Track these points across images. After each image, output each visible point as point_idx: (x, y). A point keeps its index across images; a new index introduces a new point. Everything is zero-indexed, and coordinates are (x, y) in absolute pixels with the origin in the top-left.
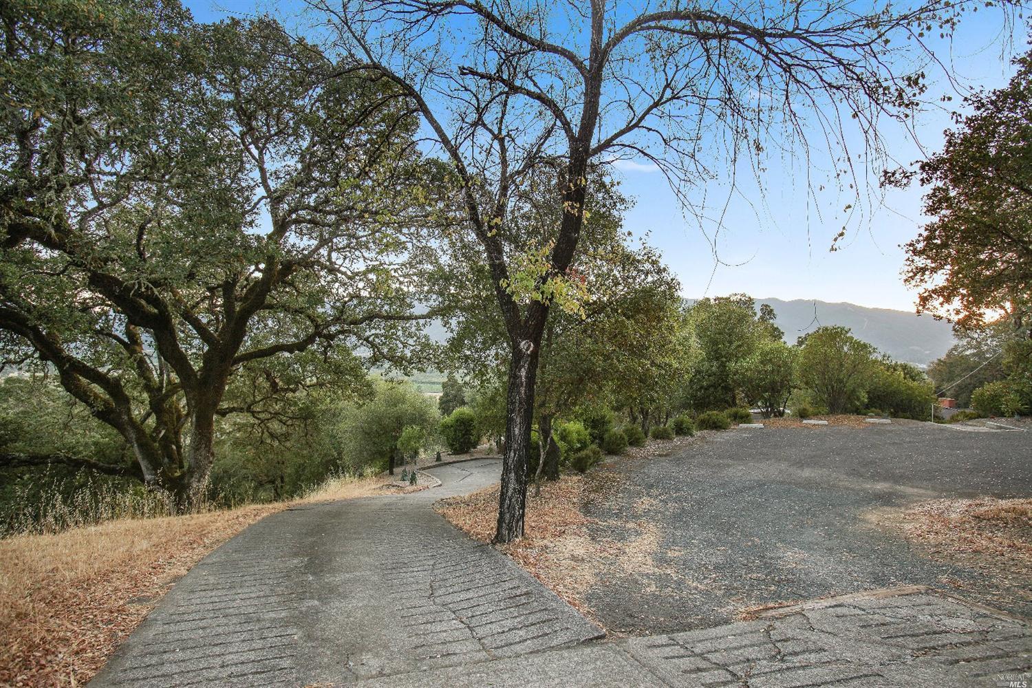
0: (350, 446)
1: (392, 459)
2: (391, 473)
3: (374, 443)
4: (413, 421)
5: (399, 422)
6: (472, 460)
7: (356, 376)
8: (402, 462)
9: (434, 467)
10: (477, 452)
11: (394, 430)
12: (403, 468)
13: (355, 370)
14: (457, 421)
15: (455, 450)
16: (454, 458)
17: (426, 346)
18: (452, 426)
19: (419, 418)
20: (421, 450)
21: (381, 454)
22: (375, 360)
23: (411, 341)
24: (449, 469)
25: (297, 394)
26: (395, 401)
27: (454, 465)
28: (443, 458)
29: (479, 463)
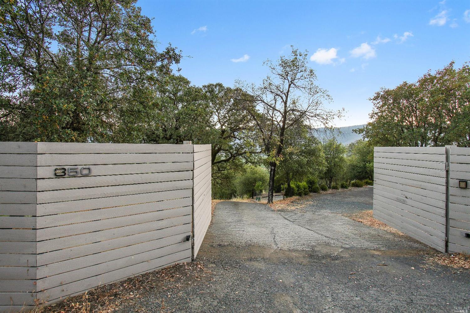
0: (239, 188)
1: (253, 193)
2: (253, 198)
3: (247, 187)
4: (260, 180)
5: (255, 180)
7: (241, 167)
11: (253, 183)
12: (256, 196)
13: (241, 165)
17: (261, 159)
19: (262, 179)
20: (264, 191)
21: (249, 191)
22: (246, 163)
23: (257, 158)
25: (225, 172)
26: (254, 173)
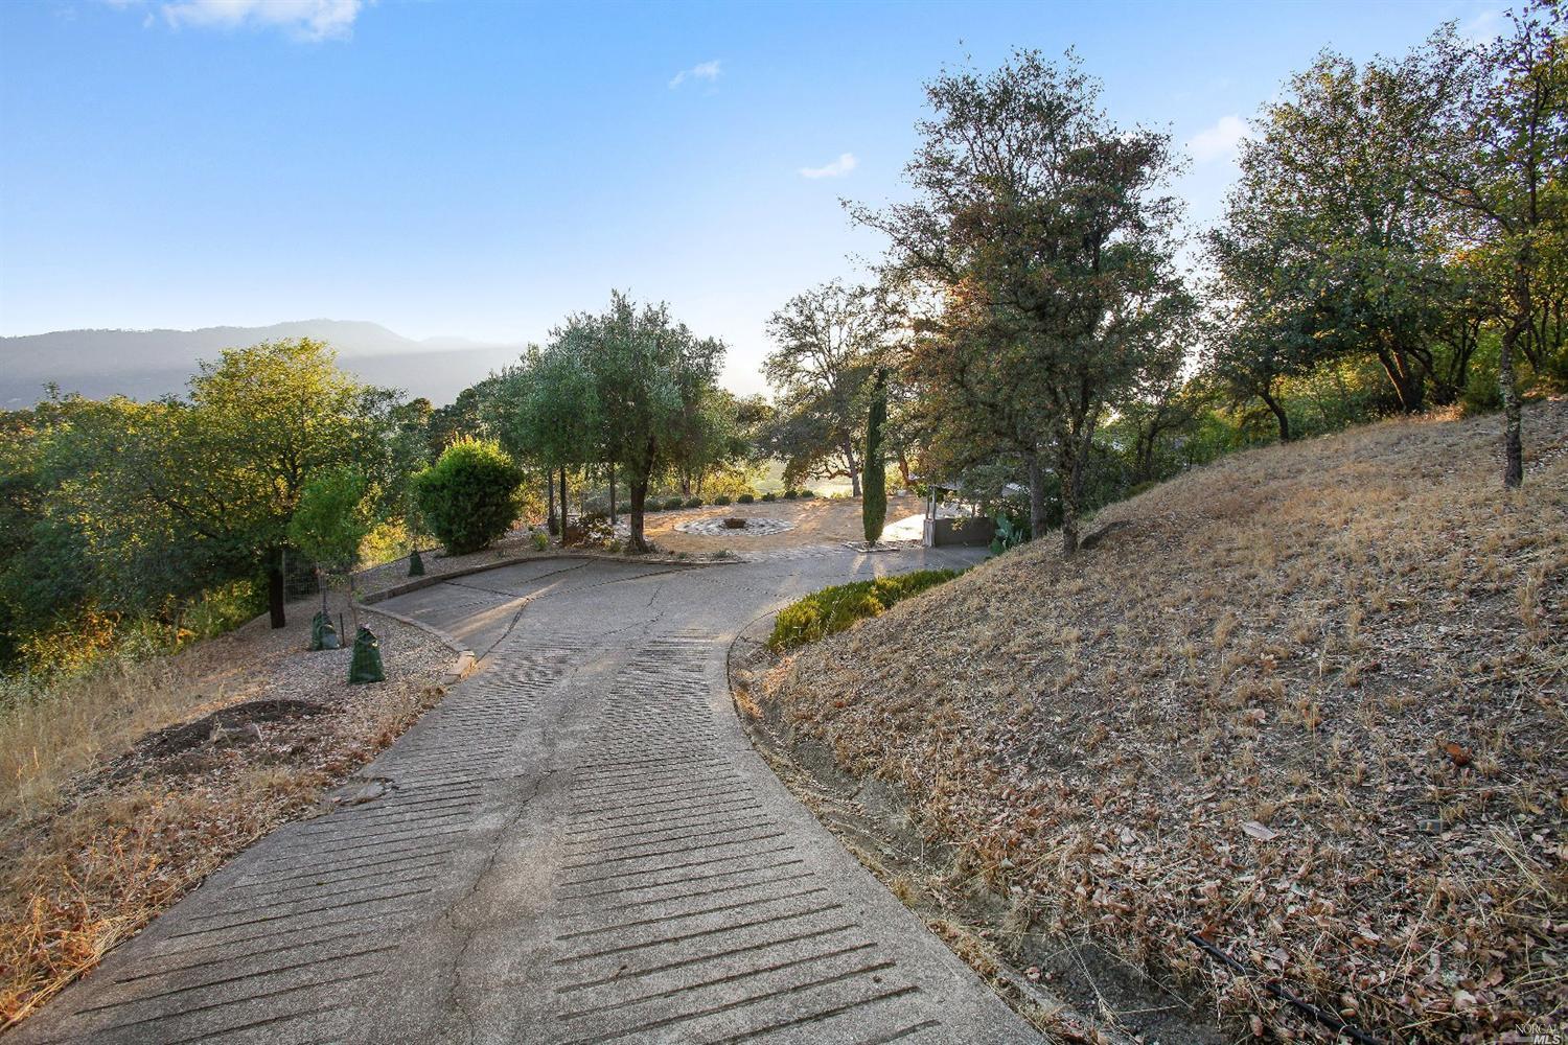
6: (506, 565)
8: (309, 585)
9: (409, 589)
10: (513, 545)
14: (459, 472)
15: (457, 543)
16: (455, 565)
18: (443, 486)
24: (449, 591)
27: (466, 580)
28: (427, 567)
29: (531, 571)
